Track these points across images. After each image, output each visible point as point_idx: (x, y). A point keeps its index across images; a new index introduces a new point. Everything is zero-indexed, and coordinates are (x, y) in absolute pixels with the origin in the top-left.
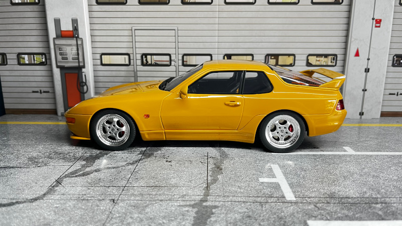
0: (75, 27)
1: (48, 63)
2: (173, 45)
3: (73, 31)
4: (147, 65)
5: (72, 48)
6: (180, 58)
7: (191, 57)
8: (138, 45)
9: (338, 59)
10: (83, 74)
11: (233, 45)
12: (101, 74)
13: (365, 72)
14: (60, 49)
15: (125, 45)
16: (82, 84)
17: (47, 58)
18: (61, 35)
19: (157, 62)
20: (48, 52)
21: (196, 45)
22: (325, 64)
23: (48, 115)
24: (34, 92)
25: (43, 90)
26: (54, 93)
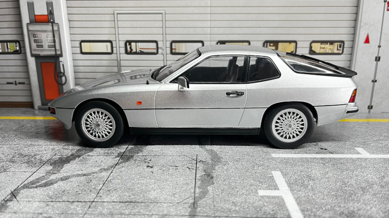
0: (50, 11)
1: (22, 52)
2: (160, 31)
3: (47, 15)
4: (131, 53)
5: (47, 35)
6: (168, 45)
7: (180, 44)
8: (121, 31)
9: (345, 46)
10: (61, 63)
11: (227, 31)
12: (81, 63)
13: (376, 60)
14: (34, 36)
15: (106, 31)
16: (59, 75)
17: (22, 46)
18: (36, 20)
19: (143, 50)
20: (21, 39)
21: (186, 31)
22: (330, 52)
23: (24, 109)
24: (8, 83)
25: (18, 81)
26: (30, 84)
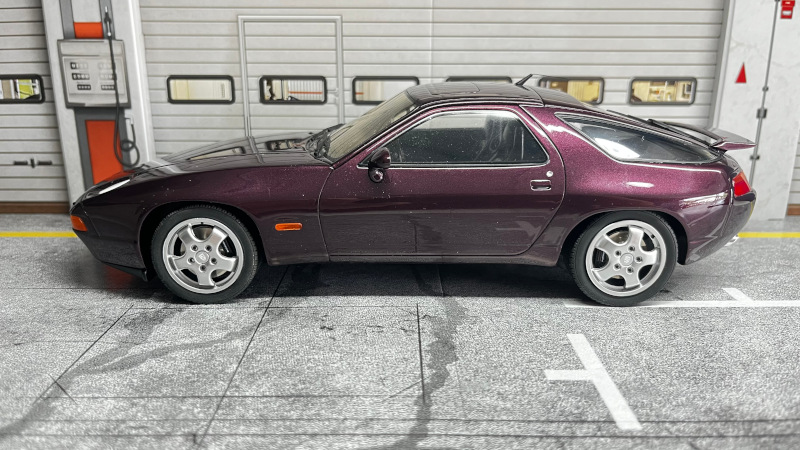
0: (107, 14)
1: (47, 99)
2: (331, 56)
3: (101, 23)
4: (271, 101)
5: (99, 64)
6: (348, 84)
7: (372, 83)
8: (251, 56)
9: (699, 88)
10: (128, 122)
11: (468, 57)
12: (169, 122)
13: (758, 116)
14: (72, 65)
15: (221, 56)
16: (125, 146)
17: (45, 86)
18: (78, 33)
19: (296, 96)
20: (45, 73)
21: (383, 56)
22: (669, 100)
23: (50, 217)
24: (17, 164)
25: (37, 158)
26: (62, 165)
